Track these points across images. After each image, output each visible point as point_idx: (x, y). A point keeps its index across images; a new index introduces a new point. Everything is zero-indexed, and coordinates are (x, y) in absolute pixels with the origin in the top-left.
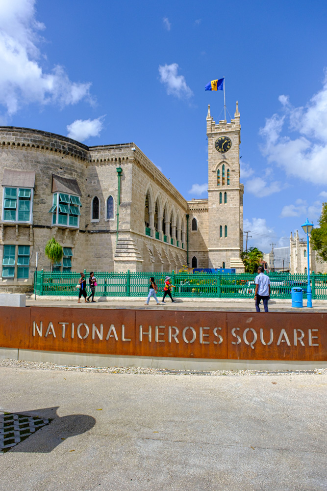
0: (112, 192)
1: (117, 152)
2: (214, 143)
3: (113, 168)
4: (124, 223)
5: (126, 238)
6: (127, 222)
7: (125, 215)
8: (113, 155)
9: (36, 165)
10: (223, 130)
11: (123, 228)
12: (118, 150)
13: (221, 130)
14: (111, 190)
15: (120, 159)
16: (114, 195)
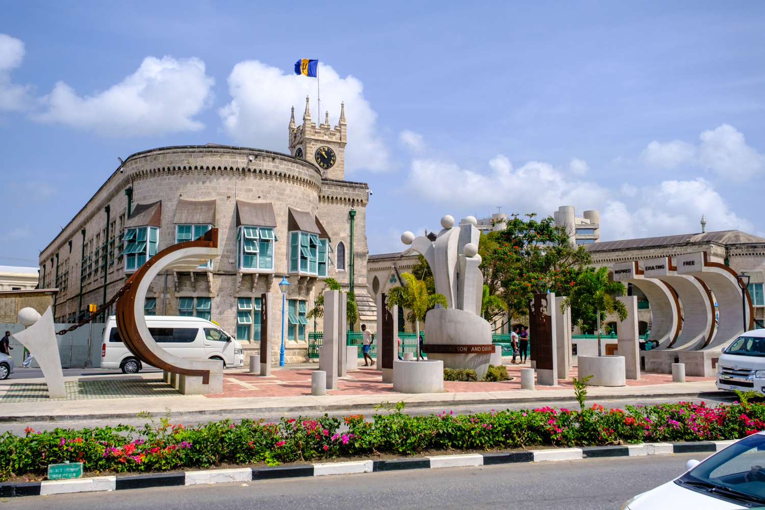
0: (343, 238)
1: (351, 192)
2: (314, 152)
3: (346, 209)
4: (360, 276)
5: (364, 294)
6: (363, 275)
7: (361, 267)
8: (346, 194)
9: (309, 204)
10: (326, 138)
11: (360, 282)
12: (352, 189)
13: (323, 136)
14: (342, 235)
15: (353, 200)
16: (346, 241)
